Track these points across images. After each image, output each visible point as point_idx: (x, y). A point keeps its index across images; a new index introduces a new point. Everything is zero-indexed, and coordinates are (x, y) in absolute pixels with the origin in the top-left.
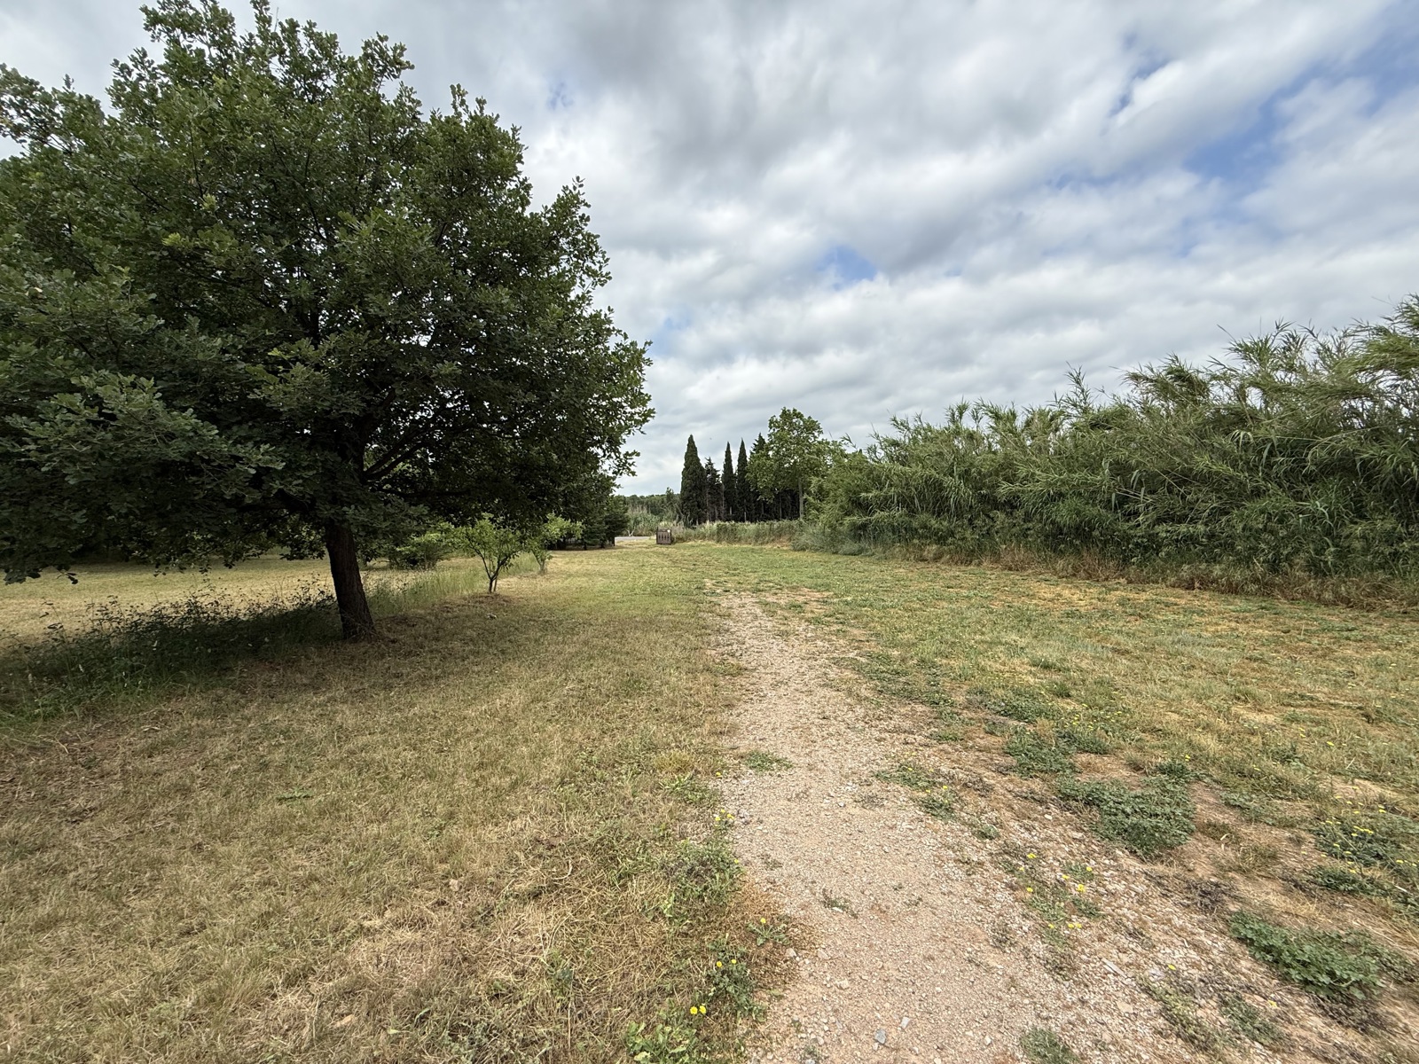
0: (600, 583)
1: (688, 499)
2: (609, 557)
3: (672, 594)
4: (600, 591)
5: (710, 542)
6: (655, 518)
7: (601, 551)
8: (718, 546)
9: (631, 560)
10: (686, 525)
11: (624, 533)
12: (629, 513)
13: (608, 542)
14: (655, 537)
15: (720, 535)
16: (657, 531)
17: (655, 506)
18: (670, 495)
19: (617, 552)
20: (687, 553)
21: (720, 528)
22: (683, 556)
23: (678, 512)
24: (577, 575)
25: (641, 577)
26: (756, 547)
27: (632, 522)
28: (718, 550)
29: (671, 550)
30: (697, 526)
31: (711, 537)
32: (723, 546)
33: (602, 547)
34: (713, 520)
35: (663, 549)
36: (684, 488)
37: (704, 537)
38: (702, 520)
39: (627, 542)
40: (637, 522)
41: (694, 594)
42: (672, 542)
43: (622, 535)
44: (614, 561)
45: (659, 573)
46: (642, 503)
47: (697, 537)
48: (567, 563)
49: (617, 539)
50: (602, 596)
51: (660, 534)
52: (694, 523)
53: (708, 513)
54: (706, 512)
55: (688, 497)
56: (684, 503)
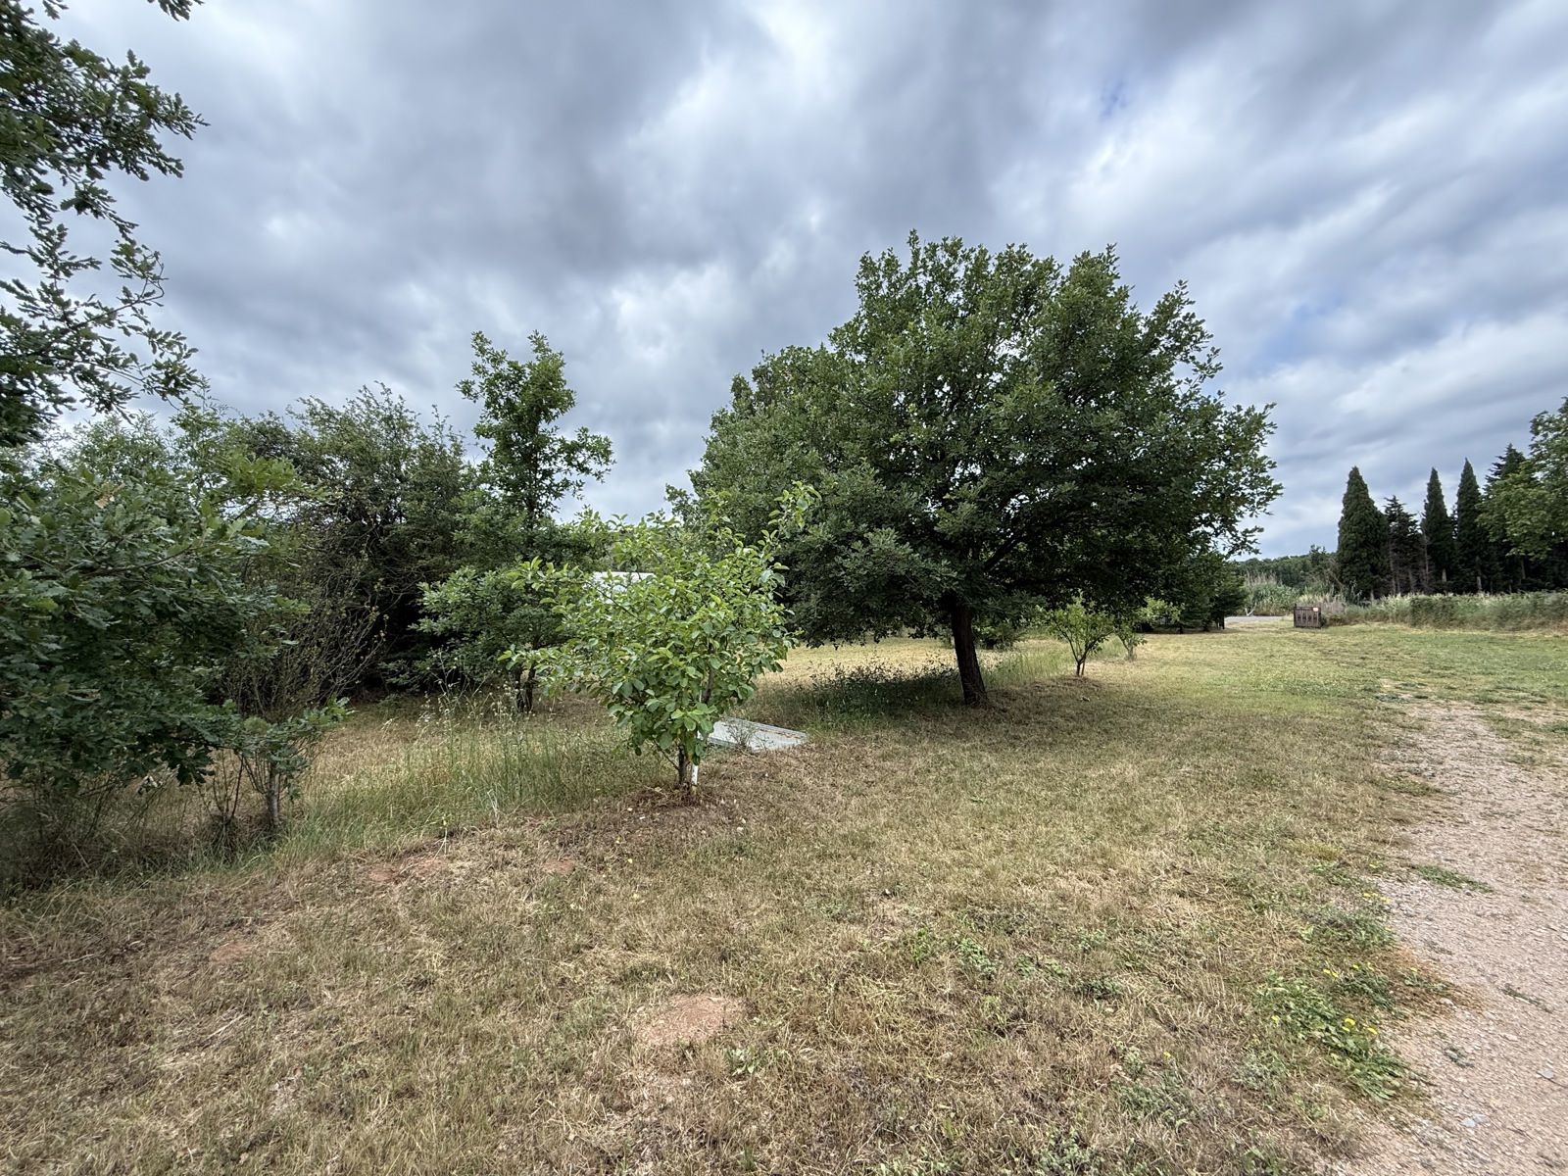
0: (1208, 675)
1: (1352, 561)
2: (1218, 643)
3: (1319, 694)
4: (1209, 684)
5: (1398, 626)
6: (1289, 591)
7: (1204, 635)
8: (1414, 631)
9: (1251, 647)
10: (1350, 599)
11: (1240, 611)
12: (1246, 586)
13: (1214, 623)
14: (1291, 617)
15: (1416, 615)
16: (1294, 609)
17: (1290, 573)
18: (1317, 558)
19: (1229, 637)
20: (1350, 640)
21: (1416, 607)
22: (1342, 644)
23: (1332, 581)
24: (1173, 663)
25: (1267, 671)
26: (1500, 635)
27: (1251, 597)
28: (1412, 637)
29: (1322, 635)
30: (1373, 602)
31: (1400, 616)
32: (1426, 631)
33: (1206, 630)
34: (1405, 592)
35: (1307, 635)
36: (1343, 545)
37: (1384, 618)
38: (1380, 590)
39: (1243, 624)
40: (1259, 597)
41: (1361, 698)
42: (1323, 623)
43: (1235, 615)
44: (1225, 648)
45: (1299, 667)
46: (1267, 569)
47: (1367, 618)
48: (1159, 649)
49: (1228, 620)
50: (1212, 689)
51: (1301, 613)
52: (1366, 595)
53: (1393, 582)
54: (1390, 579)
55: (1353, 559)
56: (1345, 567)
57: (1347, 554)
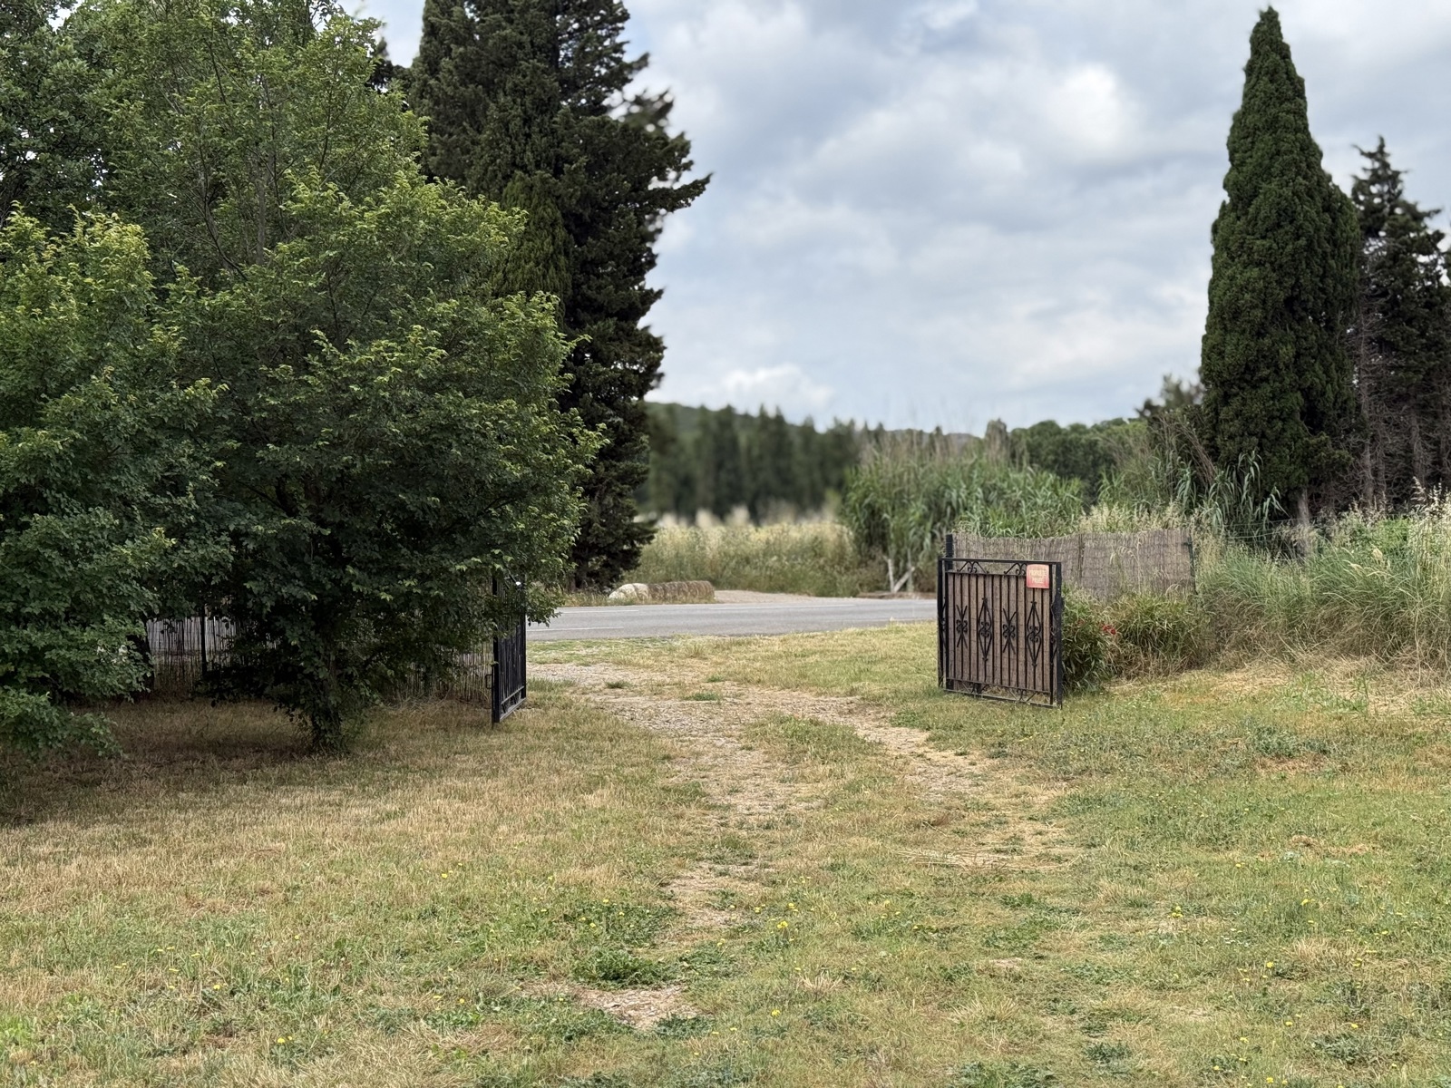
53: (1367, 460)
54: (1357, 453)
55: (1249, 369)
56: (1226, 399)
57: (1235, 349)
